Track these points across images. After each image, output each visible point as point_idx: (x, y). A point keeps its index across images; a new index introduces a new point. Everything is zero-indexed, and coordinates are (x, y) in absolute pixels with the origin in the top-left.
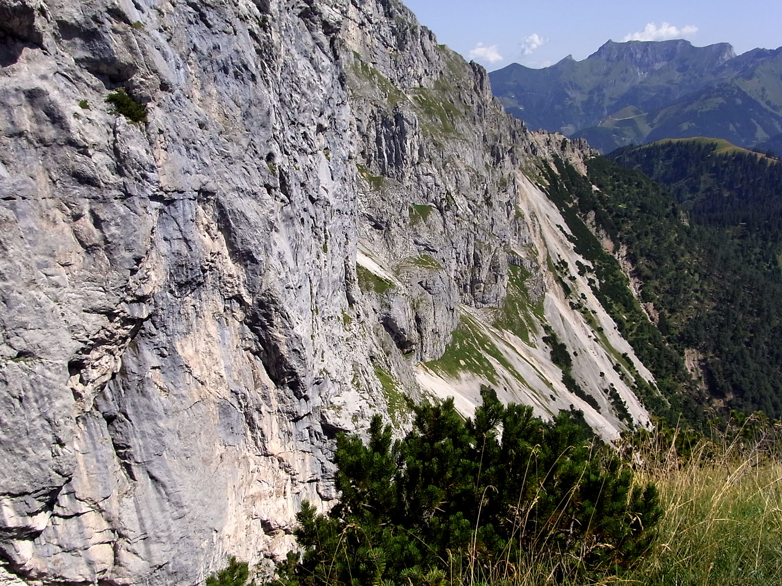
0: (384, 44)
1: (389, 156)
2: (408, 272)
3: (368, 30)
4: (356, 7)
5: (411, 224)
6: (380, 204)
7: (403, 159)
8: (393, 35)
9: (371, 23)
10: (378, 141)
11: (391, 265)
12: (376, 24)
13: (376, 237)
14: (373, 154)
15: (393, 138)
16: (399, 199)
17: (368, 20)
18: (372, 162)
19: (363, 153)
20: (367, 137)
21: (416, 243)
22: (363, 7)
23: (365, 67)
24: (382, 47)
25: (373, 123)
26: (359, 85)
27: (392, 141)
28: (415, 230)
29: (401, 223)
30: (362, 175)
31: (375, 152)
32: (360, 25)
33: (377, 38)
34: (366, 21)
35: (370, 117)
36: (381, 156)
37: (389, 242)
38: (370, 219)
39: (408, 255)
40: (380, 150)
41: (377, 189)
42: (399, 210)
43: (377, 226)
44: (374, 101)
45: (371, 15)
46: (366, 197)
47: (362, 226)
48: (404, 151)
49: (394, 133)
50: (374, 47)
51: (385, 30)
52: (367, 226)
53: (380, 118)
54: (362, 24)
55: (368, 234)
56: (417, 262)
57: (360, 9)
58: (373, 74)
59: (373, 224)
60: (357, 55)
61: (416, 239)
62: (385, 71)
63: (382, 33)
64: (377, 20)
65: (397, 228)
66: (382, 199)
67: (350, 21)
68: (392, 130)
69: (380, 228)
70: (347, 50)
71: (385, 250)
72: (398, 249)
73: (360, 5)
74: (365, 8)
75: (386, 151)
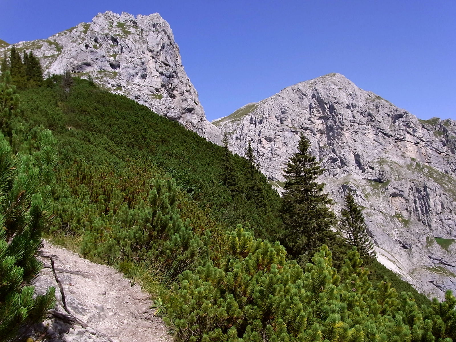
0: (437, 152)
1: (422, 210)
2: (419, 273)
3: (421, 145)
4: (411, 135)
5: (427, 246)
6: (405, 234)
7: (429, 210)
8: (444, 146)
9: (424, 142)
10: (415, 202)
11: (409, 268)
12: (428, 141)
13: (403, 253)
14: (412, 209)
15: (423, 199)
16: (417, 231)
17: (421, 140)
18: (412, 214)
19: (407, 209)
20: (408, 200)
21: (430, 257)
22: (415, 134)
23: (418, 165)
24: (436, 154)
25: (412, 192)
26: (404, 173)
27: (422, 200)
28: (429, 249)
29: (419, 245)
30: (398, 219)
31: (413, 208)
32: (415, 144)
33: (431, 149)
34: (419, 141)
35: (410, 189)
36: (417, 210)
37: (410, 255)
38: (400, 243)
39: (422, 264)
40: (416, 206)
41: (405, 226)
42: (417, 237)
43: (404, 247)
44: (412, 180)
45: (422, 137)
46: (398, 230)
47: (395, 247)
48: (429, 206)
49: (423, 196)
50: (428, 154)
51: (437, 144)
52: (399, 247)
53: (415, 189)
54: (417, 143)
55: (399, 251)
56: (429, 269)
57: (414, 136)
58: (423, 168)
59: (402, 245)
60: (413, 159)
61: (430, 255)
62: (439, 167)
63: (435, 146)
64: (428, 140)
65: (416, 248)
66: (407, 231)
67: (407, 143)
68: (421, 195)
69: (406, 248)
70: (405, 157)
71: (407, 260)
72: (415, 260)
73: (413, 133)
74: (417, 134)
75: (420, 207)
